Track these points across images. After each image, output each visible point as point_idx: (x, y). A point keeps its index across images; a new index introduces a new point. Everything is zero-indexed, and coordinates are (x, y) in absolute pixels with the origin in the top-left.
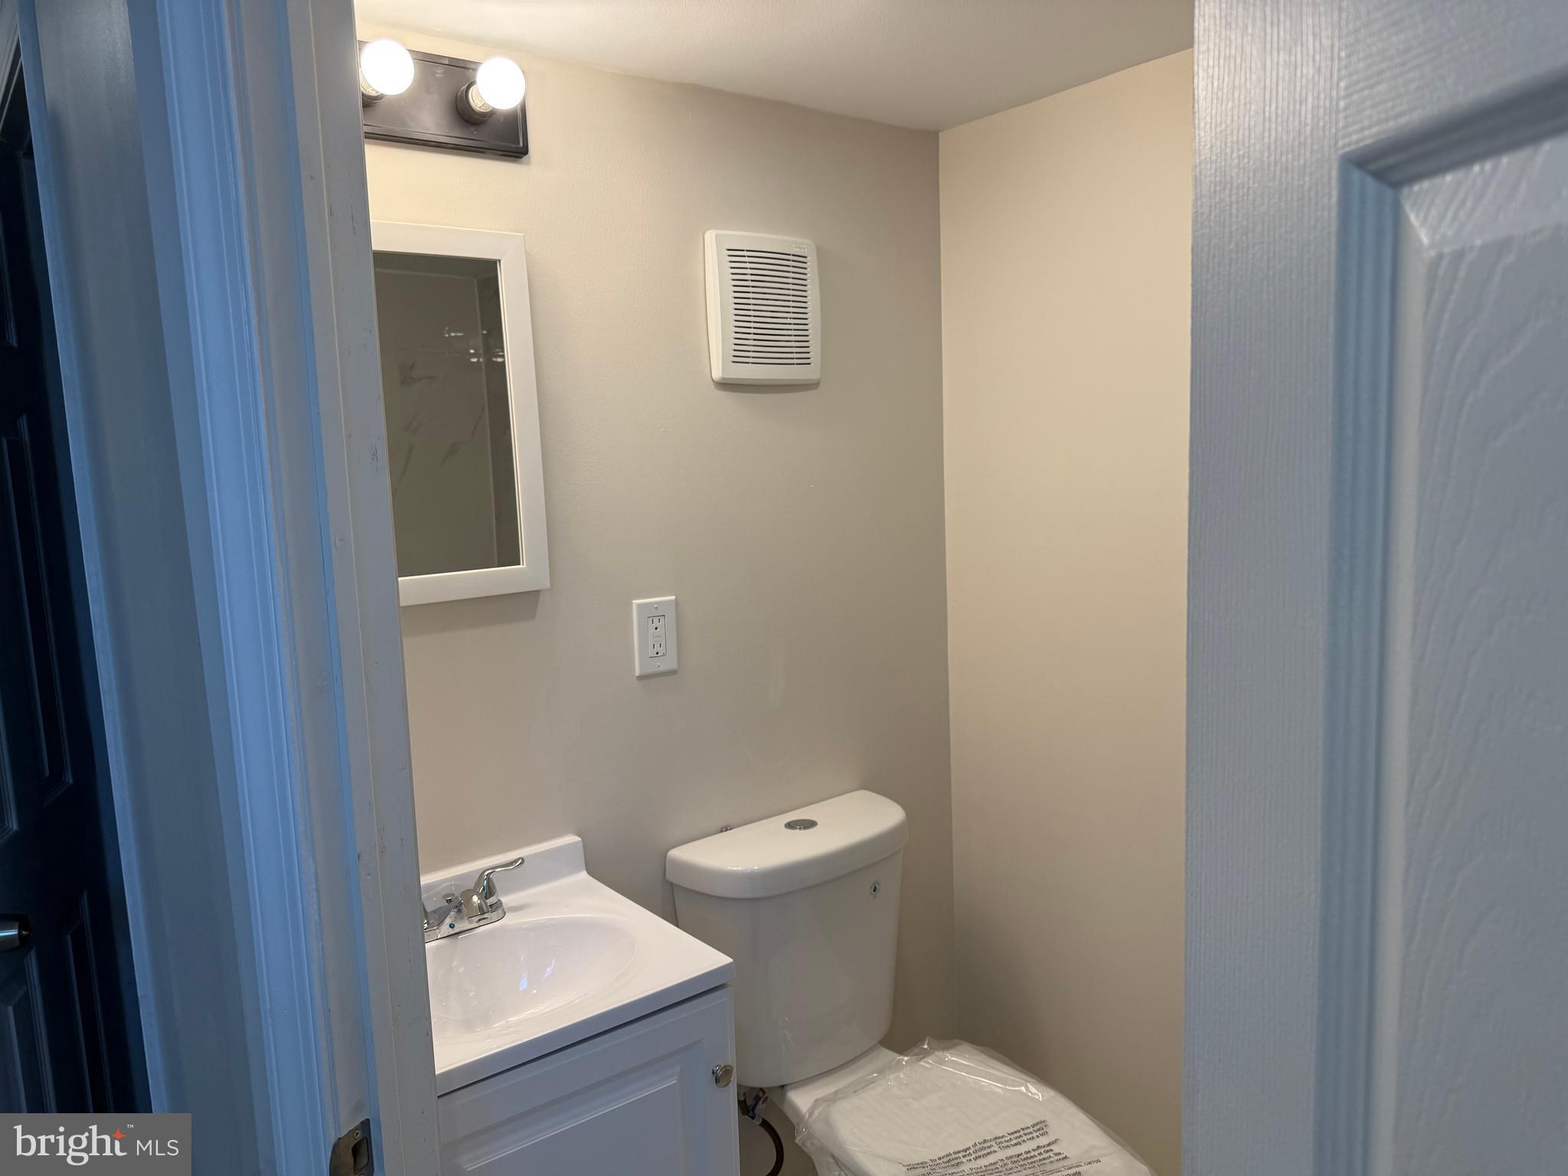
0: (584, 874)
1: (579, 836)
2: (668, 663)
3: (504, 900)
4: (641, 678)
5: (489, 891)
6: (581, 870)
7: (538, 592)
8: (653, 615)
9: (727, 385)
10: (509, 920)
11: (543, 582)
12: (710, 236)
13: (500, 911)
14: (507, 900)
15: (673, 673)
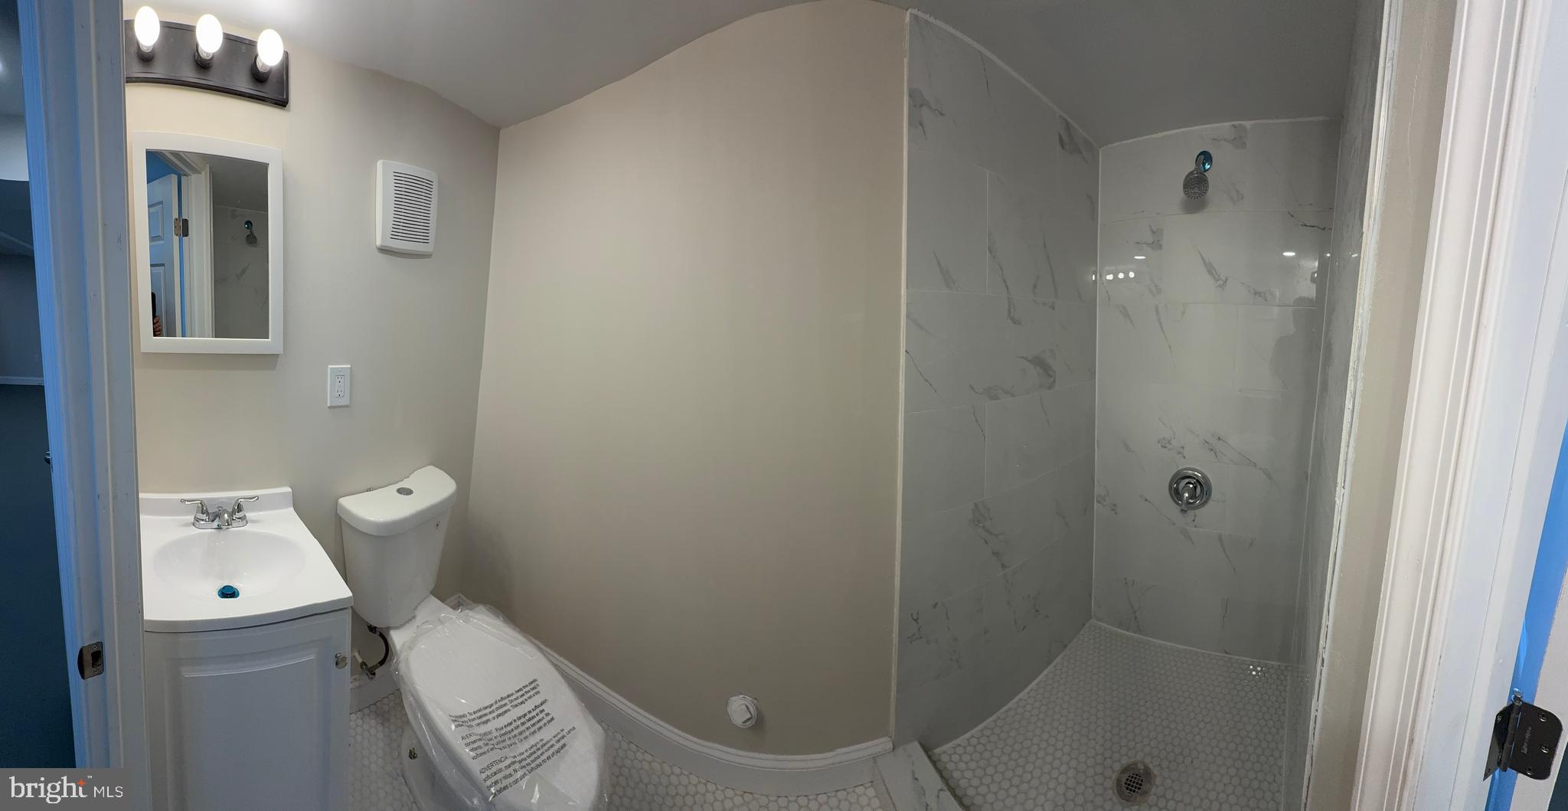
0: (292, 508)
1: (291, 487)
2: (345, 401)
3: (247, 515)
4: (329, 407)
5: (239, 508)
6: (290, 506)
7: (278, 355)
8: (338, 374)
9: (384, 250)
10: (248, 528)
11: (279, 350)
12: (380, 164)
13: (245, 521)
14: (249, 515)
15: (347, 406)
